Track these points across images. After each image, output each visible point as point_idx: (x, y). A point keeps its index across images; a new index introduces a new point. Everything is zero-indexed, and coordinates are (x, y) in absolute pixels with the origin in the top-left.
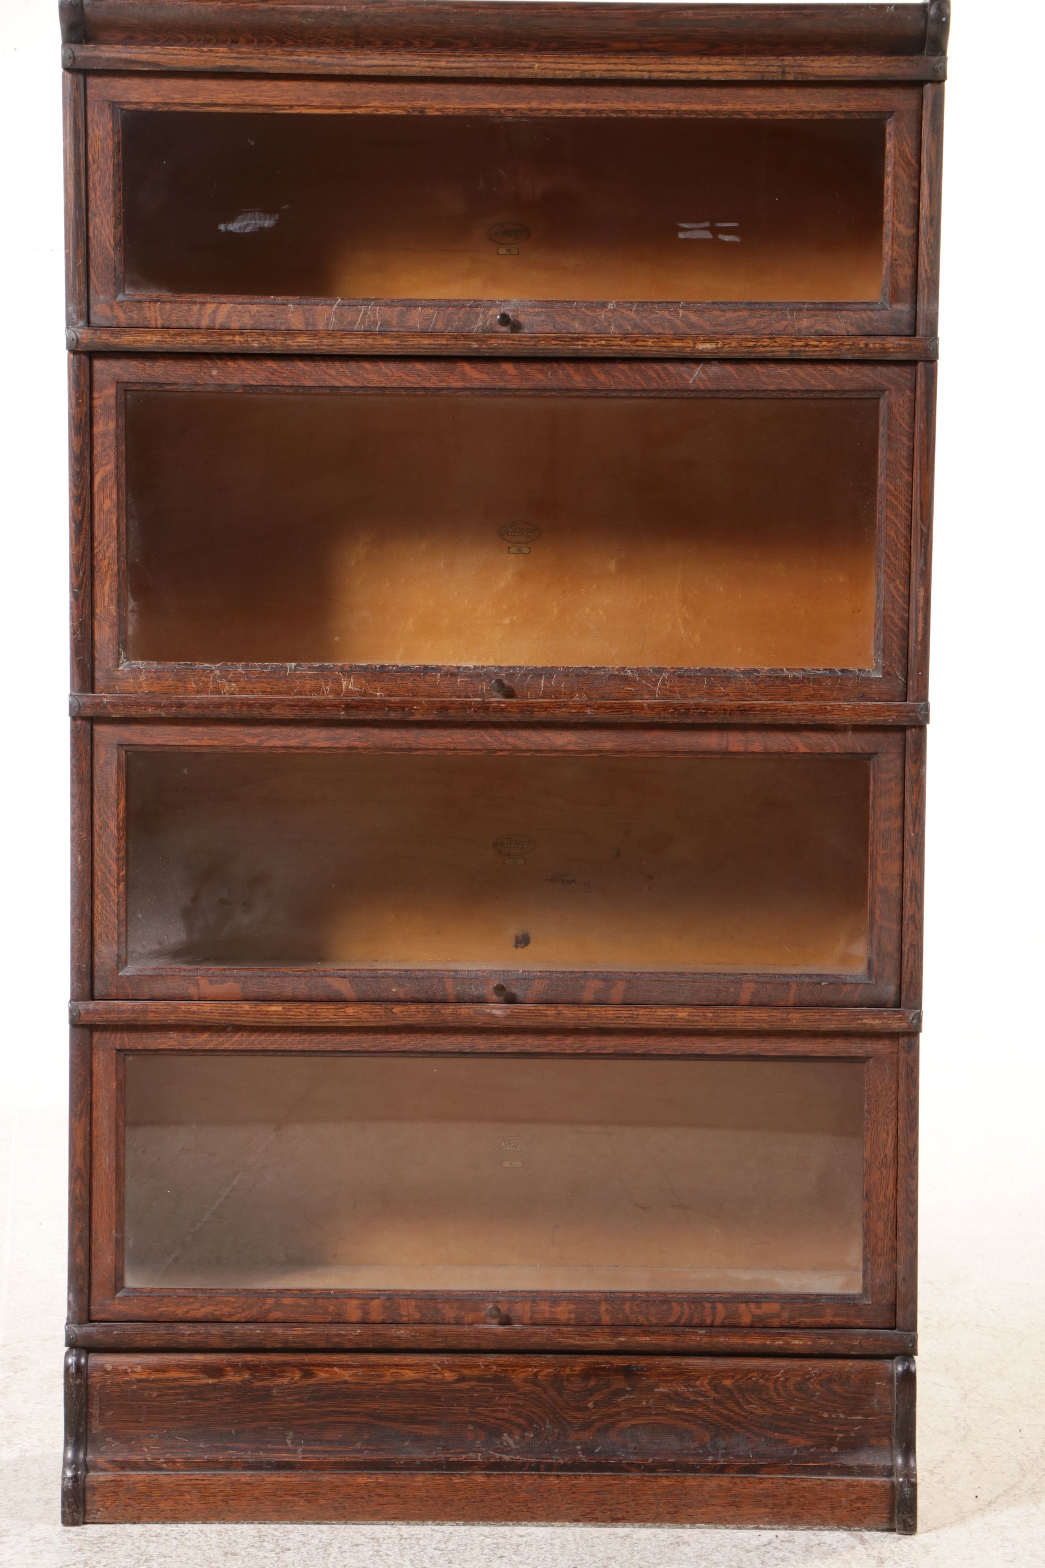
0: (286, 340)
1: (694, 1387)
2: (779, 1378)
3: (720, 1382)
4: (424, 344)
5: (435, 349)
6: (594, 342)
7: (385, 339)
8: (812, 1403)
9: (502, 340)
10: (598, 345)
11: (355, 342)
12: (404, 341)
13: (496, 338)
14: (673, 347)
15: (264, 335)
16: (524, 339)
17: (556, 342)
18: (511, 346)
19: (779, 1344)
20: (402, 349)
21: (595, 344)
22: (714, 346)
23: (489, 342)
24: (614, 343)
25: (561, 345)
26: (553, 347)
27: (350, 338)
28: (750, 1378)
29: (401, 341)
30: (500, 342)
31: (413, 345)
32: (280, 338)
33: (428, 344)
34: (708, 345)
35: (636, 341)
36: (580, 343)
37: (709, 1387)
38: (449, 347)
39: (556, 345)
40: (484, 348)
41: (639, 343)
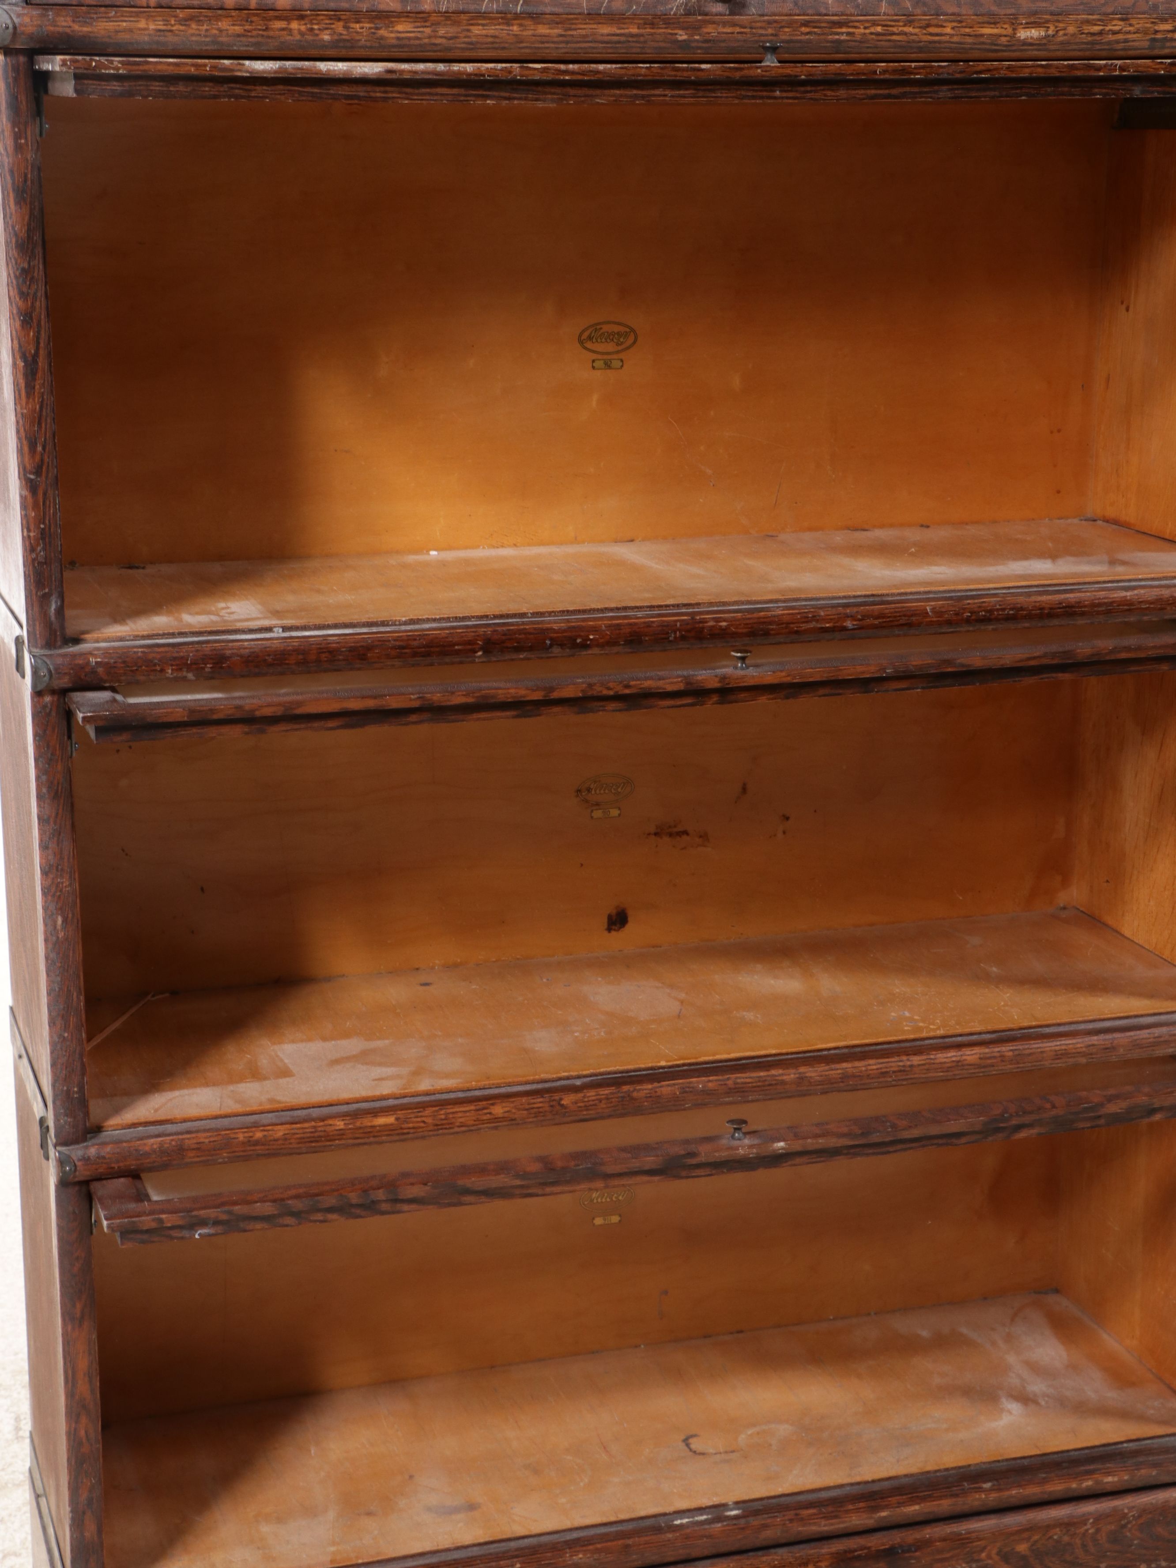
0: (377, 28)
1: (978, 1561)
2: (1087, 1530)
3: (1013, 1549)
4: (602, 35)
5: (619, 42)
6: (865, 28)
7: (540, 26)
8: (1129, 1555)
9: (724, 27)
10: (871, 34)
11: (491, 32)
12: (570, 29)
13: (714, 23)
14: (982, 35)
15: (339, 20)
16: (759, 24)
17: (807, 30)
18: (740, 37)
19: (1087, 1486)
20: (567, 42)
21: (867, 31)
22: (1043, 33)
23: (705, 30)
24: (895, 30)
25: (815, 33)
26: (803, 37)
27: (483, 25)
28: (1051, 1538)
29: (566, 30)
30: (721, 29)
31: (586, 36)
32: (368, 25)
33: (608, 35)
34: (1033, 31)
35: (928, 26)
36: (844, 30)
37: (996, 1558)
38: (642, 39)
39: (808, 33)
40: (697, 41)
41: (932, 30)
